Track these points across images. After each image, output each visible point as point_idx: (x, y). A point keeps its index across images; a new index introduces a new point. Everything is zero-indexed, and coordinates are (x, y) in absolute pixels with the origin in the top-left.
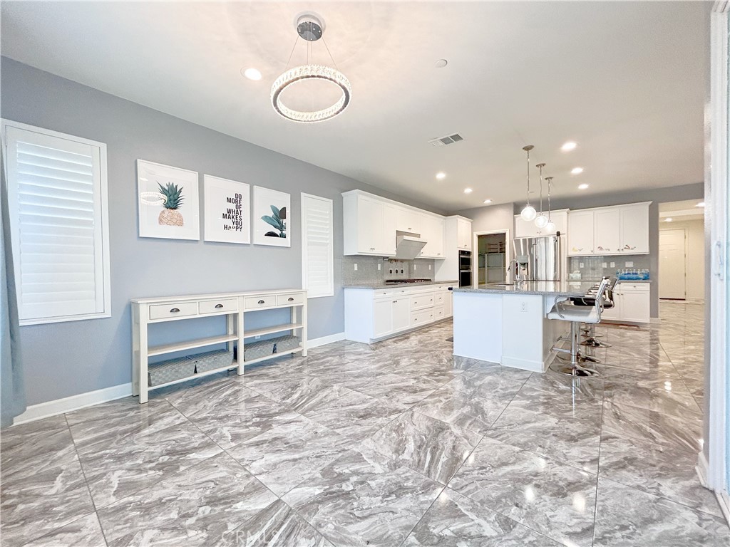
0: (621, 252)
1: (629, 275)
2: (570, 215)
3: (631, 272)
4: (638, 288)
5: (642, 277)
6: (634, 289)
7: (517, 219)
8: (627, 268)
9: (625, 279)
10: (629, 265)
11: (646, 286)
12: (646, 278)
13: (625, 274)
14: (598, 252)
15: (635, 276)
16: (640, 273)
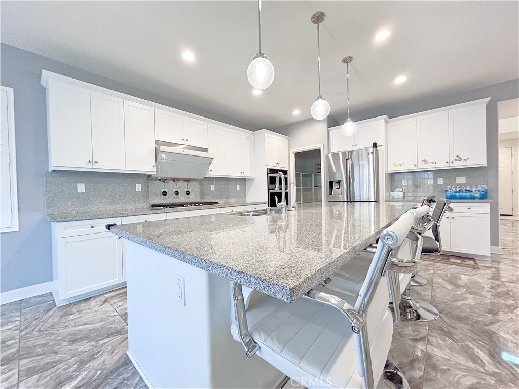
0: (451, 164)
1: (461, 194)
2: (389, 124)
3: (464, 190)
4: (473, 209)
5: (478, 195)
6: (469, 211)
7: (331, 133)
8: (459, 184)
9: (456, 198)
10: (461, 180)
11: (484, 208)
12: (484, 196)
13: (456, 192)
14: (422, 166)
15: (468, 194)
16: (476, 190)
